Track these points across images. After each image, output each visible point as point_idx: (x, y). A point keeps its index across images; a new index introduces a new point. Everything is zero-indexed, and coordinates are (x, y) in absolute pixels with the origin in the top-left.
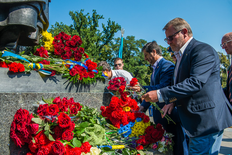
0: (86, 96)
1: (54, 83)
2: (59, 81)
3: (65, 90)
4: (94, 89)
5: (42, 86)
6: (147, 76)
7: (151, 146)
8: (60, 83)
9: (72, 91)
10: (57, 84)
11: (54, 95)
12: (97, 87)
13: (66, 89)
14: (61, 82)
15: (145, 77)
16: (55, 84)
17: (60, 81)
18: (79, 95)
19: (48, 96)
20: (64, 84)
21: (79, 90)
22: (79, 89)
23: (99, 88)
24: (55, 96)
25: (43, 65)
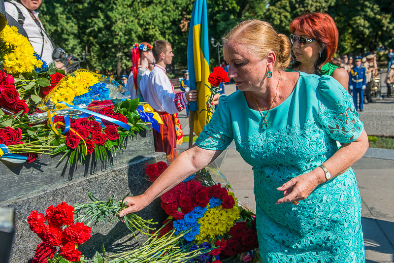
0: (106, 179)
1: (36, 172)
2: (46, 165)
3: (62, 177)
4: (121, 158)
5: (13, 185)
6: (268, 10)
7: (241, 256)
8: (49, 169)
9: (77, 175)
10: (43, 172)
11: (40, 198)
12: (129, 150)
13: (63, 174)
14: (50, 164)
15: (265, 13)
16: (38, 173)
17: (48, 163)
18: (92, 182)
19: (27, 204)
20: (56, 167)
21: (89, 169)
22: (90, 166)
23: (133, 151)
24: (42, 199)
25: (7, 147)
